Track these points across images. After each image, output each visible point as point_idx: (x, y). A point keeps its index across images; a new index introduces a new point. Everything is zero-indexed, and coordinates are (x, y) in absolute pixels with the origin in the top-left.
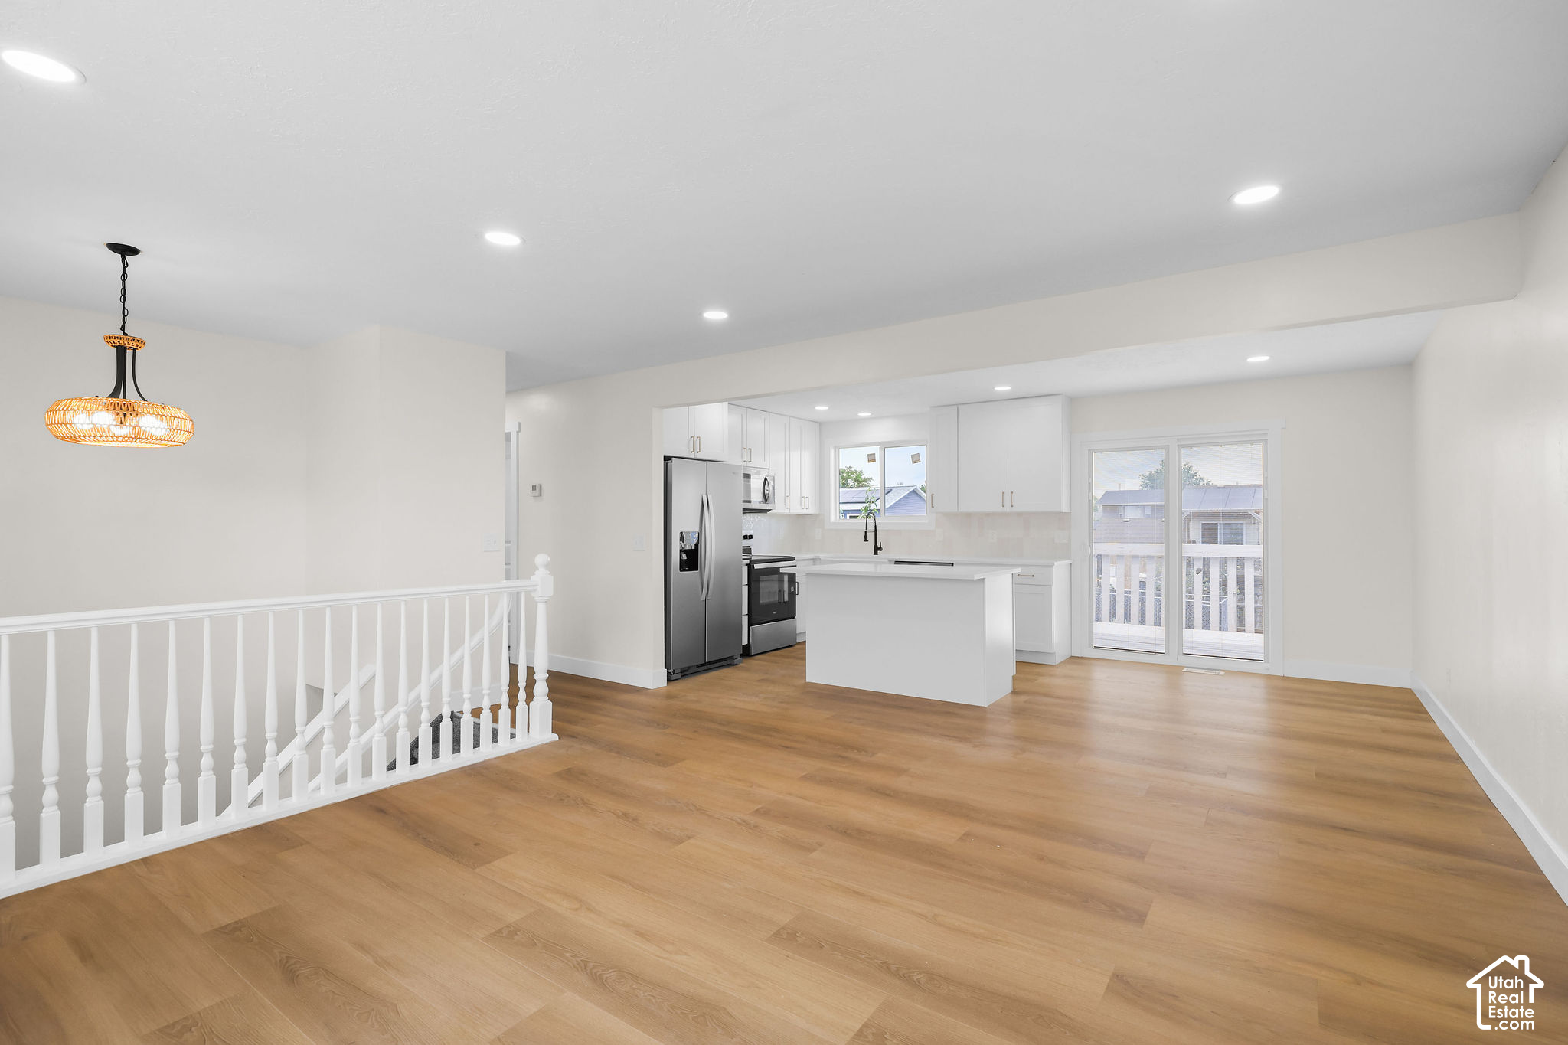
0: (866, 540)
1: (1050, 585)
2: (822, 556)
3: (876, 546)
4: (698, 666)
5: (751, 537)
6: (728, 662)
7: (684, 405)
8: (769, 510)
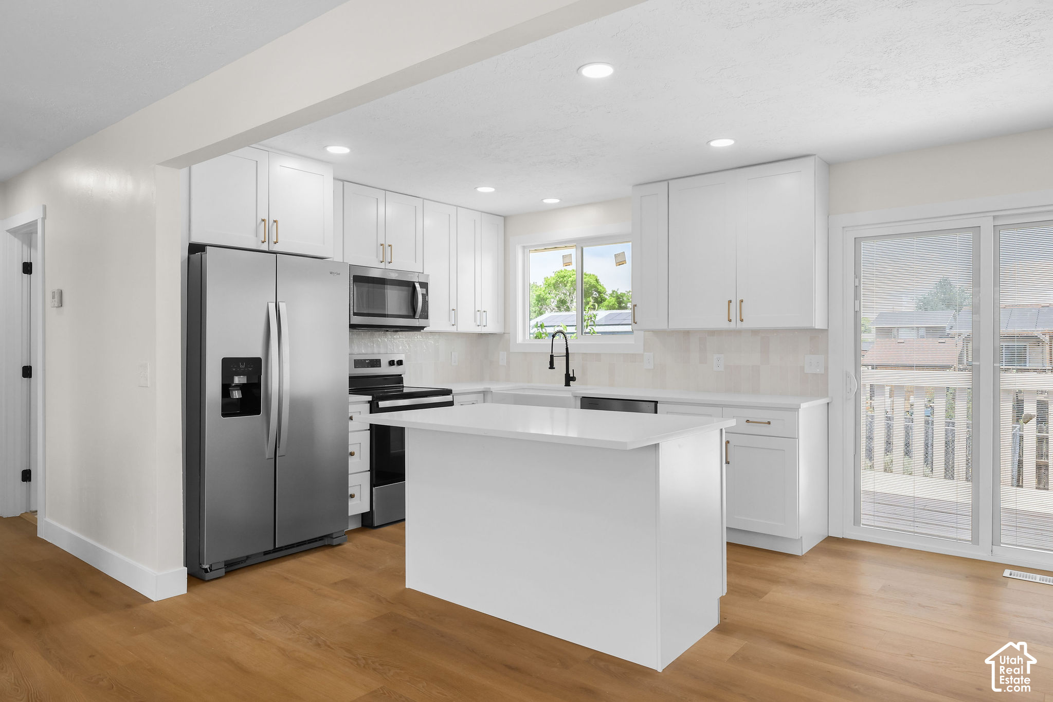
0: (552, 366)
1: (794, 438)
2: (495, 387)
3: (567, 375)
4: (266, 553)
5: (400, 363)
6: (326, 542)
8: (423, 328)
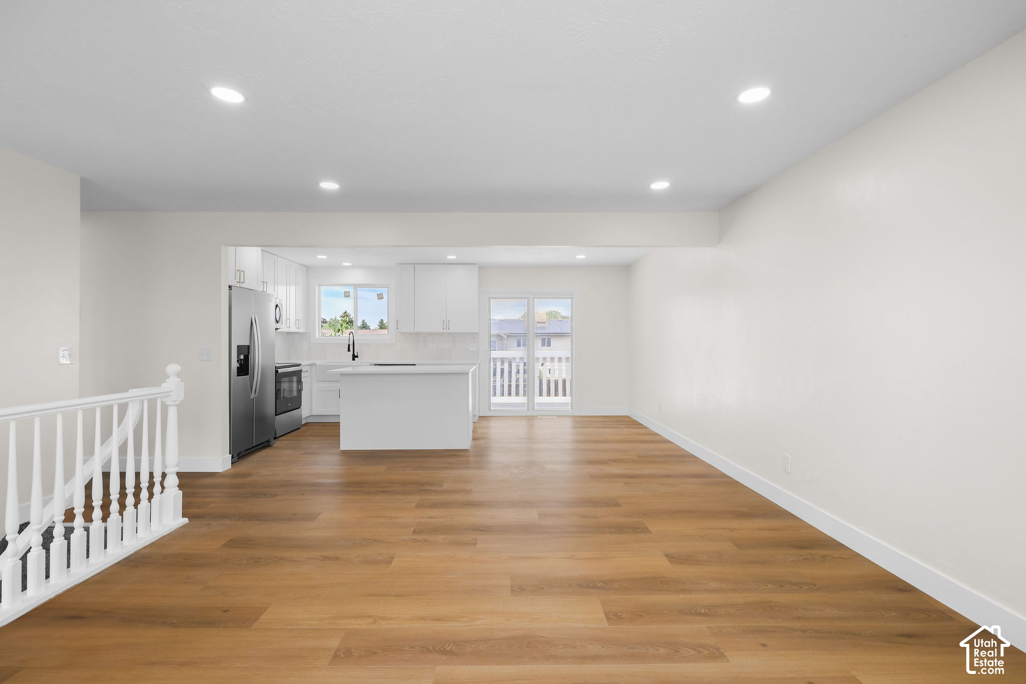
0: (349, 350)
3: (353, 354)
6: (267, 444)
7: (233, 245)
